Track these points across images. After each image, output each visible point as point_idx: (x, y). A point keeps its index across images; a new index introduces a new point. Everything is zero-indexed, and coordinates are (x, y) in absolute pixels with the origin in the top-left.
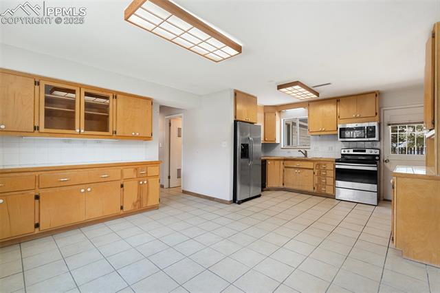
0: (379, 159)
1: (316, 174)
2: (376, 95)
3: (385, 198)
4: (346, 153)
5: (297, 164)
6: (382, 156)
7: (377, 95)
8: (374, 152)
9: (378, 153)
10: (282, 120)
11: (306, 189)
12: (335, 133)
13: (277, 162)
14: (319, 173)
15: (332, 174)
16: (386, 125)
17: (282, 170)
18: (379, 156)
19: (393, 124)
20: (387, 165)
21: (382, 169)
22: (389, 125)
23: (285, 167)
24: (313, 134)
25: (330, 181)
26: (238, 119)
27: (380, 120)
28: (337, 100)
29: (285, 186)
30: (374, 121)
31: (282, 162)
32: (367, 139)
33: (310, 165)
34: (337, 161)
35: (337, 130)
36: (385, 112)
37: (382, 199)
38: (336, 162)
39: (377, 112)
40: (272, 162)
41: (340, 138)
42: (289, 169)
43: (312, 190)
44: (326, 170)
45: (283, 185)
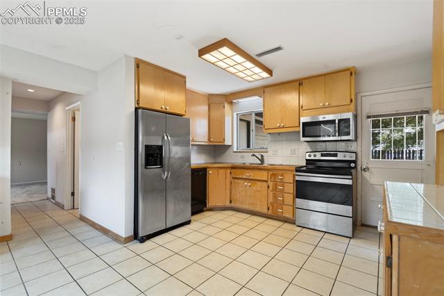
0: (355, 167)
1: (271, 188)
2: (351, 75)
3: (363, 222)
4: (312, 158)
5: (247, 174)
6: (359, 162)
7: (352, 73)
8: (348, 157)
9: (354, 159)
10: (235, 114)
11: (258, 209)
12: (297, 129)
13: (221, 171)
14: (275, 188)
15: (290, 188)
16: (364, 117)
17: (228, 181)
18: (354, 162)
19: (374, 116)
20: (366, 174)
21: (360, 181)
22: (369, 117)
23: (234, 178)
24: (270, 131)
25: (289, 198)
26: (141, 105)
27: (356, 110)
28: (298, 84)
29: (233, 204)
30: (349, 111)
31: (229, 171)
32: (339, 138)
33: (263, 175)
34: (298, 169)
35: (299, 126)
36: (363, 98)
37: (359, 224)
38: (297, 171)
39: (353, 98)
40: (216, 171)
41: (303, 136)
42: (237, 181)
43: (265, 211)
44: (283, 183)
45: (231, 202)
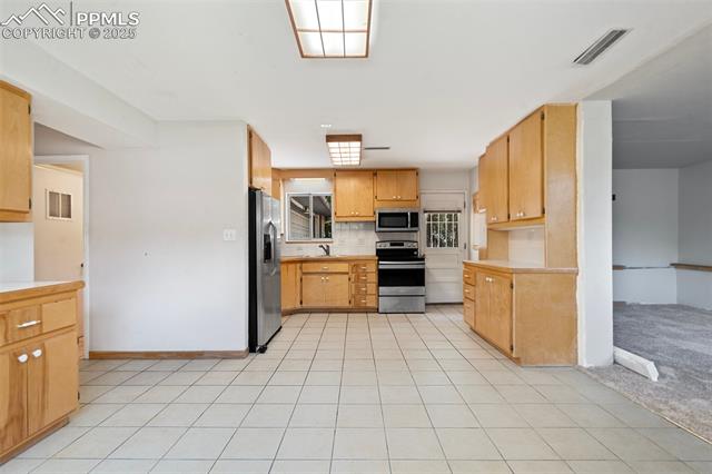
0: (417, 255)
1: (352, 280)
2: (417, 174)
4: (382, 247)
5: (324, 267)
8: (412, 246)
9: (415, 247)
10: (287, 194)
11: (338, 304)
12: (372, 219)
13: (291, 266)
14: (358, 277)
15: (373, 278)
17: (298, 278)
18: (417, 250)
22: (425, 212)
23: (304, 274)
24: (341, 219)
25: (372, 288)
26: (254, 184)
28: (373, 173)
29: (304, 305)
31: (298, 265)
33: (344, 267)
35: (375, 216)
41: (380, 226)
42: (309, 276)
43: (347, 305)
44: (365, 273)
45: (301, 303)
